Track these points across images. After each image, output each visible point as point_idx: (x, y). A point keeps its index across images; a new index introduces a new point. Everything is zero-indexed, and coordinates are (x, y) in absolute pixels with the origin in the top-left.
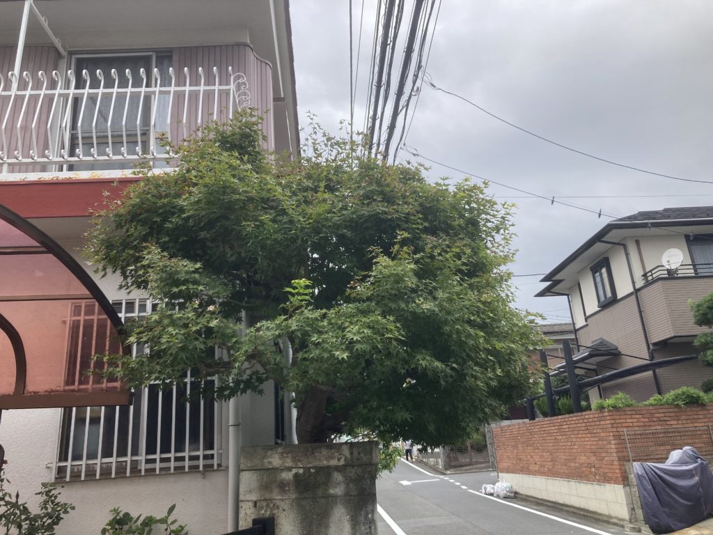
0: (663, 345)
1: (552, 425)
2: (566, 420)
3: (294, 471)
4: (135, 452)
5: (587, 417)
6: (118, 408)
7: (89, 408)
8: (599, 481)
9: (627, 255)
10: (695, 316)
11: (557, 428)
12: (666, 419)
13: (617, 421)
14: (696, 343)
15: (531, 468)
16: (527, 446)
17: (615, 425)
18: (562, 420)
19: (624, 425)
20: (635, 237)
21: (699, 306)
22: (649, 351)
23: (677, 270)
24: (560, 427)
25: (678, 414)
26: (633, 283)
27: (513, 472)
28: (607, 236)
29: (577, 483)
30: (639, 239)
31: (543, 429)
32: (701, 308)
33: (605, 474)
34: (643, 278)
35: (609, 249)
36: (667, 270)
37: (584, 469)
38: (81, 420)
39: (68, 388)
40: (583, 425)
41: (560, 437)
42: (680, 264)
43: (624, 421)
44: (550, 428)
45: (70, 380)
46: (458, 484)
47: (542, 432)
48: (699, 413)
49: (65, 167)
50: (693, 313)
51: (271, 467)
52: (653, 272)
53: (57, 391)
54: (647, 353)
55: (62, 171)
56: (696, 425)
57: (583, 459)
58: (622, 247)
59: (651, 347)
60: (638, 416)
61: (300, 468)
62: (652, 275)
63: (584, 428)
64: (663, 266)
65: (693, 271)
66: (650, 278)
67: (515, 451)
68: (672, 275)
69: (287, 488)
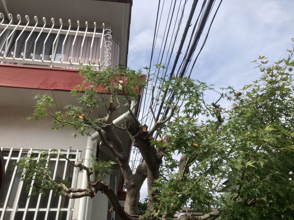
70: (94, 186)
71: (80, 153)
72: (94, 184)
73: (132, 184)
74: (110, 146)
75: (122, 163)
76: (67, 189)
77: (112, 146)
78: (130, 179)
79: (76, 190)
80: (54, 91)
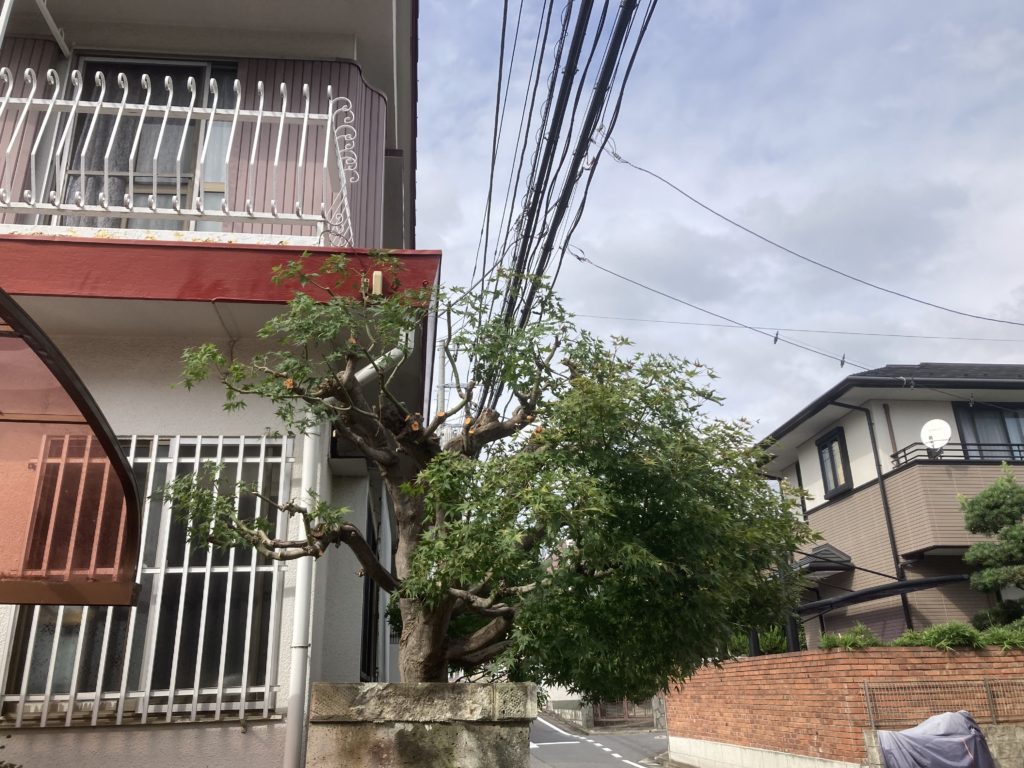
0: (919, 559)
1: (754, 668)
2: (777, 661)
3: (399, 727)
4: (134, 684)
5: (809, 658)
6: (110, 609)
7: (62, 608)
8: (823, 755)
9: (871, 425)
10: (967, 519)
11: (761, 672)
12: (924, 667)
13: (854, 667)
14: (969, 557)
15: (719, 731)
16: (715, 698)
17: (851, 673)
18: (771, 662)
19: (863, 673)
20: (881, 400)
21: (972, 504)
22: (897, 567)
23: (942, 450)
24: (767, 672)
25: (941, 661)
26: (879, 466)
27: (691, 736)
28: (843, 396)
29: (790, 758)
30: (890, 404)
31: (742, 674)
32: (976, 507)
33: (833, 746)
34: (892, 460)
35: (844, 416)
36: (928, 450)
37: (802, 736)
38: (47, 628)
39: (29, 573)
40: (803, 670)
41: (767, 687)
42: (946, 442)
43: (864, 667)
44: (751, 673)
45: (33, 560)
46: (607, 750)
47: (739, 679)
48: (973, 660)
49: (55, 218)
50: (963, 514)
51: (360, 719)
52: (907, 452)
53: (11, 577)
54: (895, 570)
55: (49, 224)
56: (966, 677)
57: (800, 721)
58: (864, 413)
59: (902, 560)
60: (885, 661)
61: (408, 722)
62: (905, 456)
63: (804, 675)
64: (921, 444)
65: (961, 453)
66: (902, 460)
67: (697, 704)
68: (934, 458)
69: (385, 755)
70: (319, 538)
71: (291, 440)
72: (319, 534)
73: (410, 512)
74: (356, 439)
75: (387, 470)
76: (269, 542)
77: (359, 438)
78: (407, 503)
79: (287, 544)
80: (217, 303)
